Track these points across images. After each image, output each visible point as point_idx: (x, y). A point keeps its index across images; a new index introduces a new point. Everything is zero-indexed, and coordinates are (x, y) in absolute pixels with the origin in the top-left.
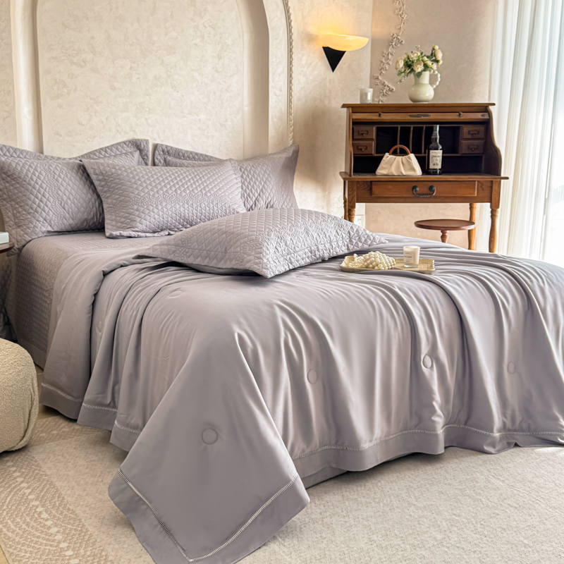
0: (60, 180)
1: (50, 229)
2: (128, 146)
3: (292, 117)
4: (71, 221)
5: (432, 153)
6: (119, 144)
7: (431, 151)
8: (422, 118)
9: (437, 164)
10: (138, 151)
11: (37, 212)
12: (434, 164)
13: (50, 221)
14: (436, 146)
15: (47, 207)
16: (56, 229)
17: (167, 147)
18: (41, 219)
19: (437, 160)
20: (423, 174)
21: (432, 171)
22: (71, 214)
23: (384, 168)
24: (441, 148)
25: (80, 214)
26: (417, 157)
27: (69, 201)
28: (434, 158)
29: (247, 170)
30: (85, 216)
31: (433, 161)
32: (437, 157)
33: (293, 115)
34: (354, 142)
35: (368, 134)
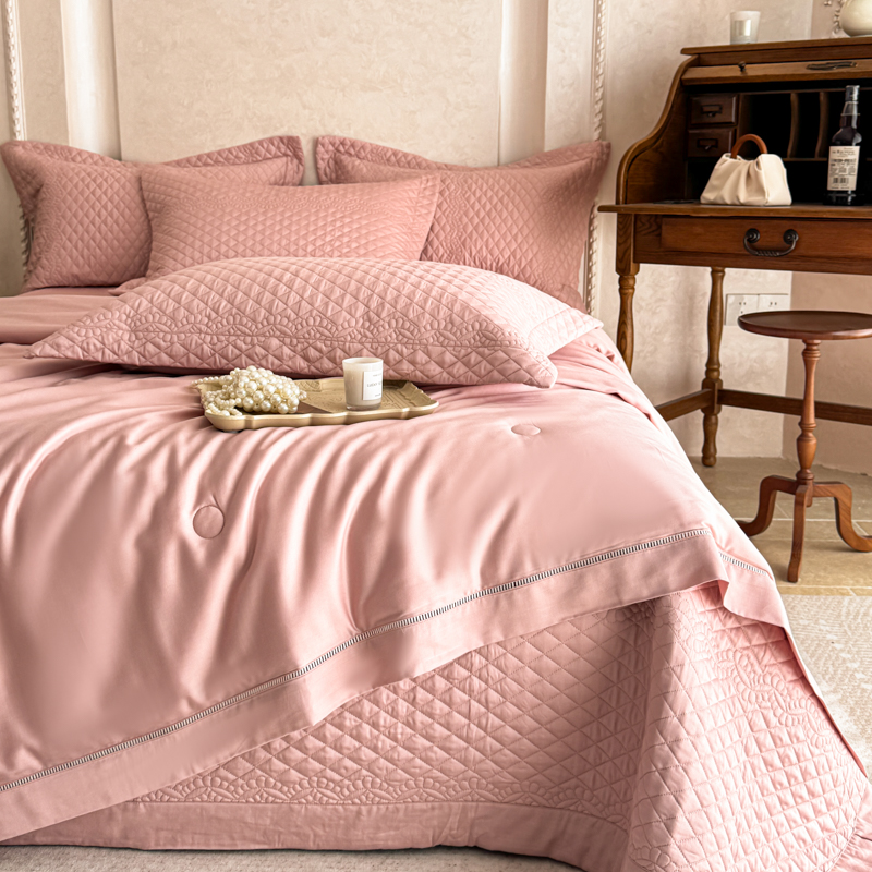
3: (599, 83)
5: (836, 152)
7: (833, 148)
8: (835, 70)
9: (843, 180)
12: (836, 180)
14: (849, 137)
19: (844, 170)
20: (792, 204)
21: (834, 196)
23: (715, 188)
24: (859, 139)
26: (786, 164)
28: (837, 166)
31: (834, 174)
32: (845, 163)
33: (601, 78)
34: (691, 132)
35: (720, 112)
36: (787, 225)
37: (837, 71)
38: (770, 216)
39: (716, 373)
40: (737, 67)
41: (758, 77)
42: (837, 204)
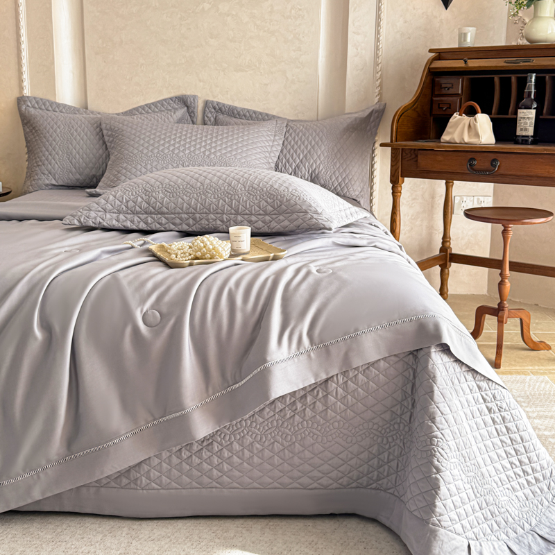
0: (75, 133)
1: (54, 182)
2: (175, 102)
3: (379, 68)
4: (78, 176)
5: (522, 113)
6: (165, 100)
7: (519, 111)
8: (521, 64)
9: (526, 130)
10: (186, 108)
11: (44, 165)
12: (522, 130)
13: (55, 175)
14: (529, 103)
15: (54, 160)
16: (61, 183)
17: (218, 103)
18: (46, 172)
19: (527, 124)
20: (496, 143)
21: (520, 139)
22: (77, 168)
23: (449, 133)
24: (536, 106)
25: (88, 169)
26: (492, 120)
27: (77, 156)
28: (522, 121)
29: (295, 132)
30: (93, 172)
31: (520, 126)
32: (527, 120)
33: (380, 66)
34: (434, 99)
35: (452, 88)
36: (493, 156)
37: (522, 65)
38: (483, 151)
39: (448, 244)
40: (462, 61)
41: (475, 67)
42: (522, 144)
